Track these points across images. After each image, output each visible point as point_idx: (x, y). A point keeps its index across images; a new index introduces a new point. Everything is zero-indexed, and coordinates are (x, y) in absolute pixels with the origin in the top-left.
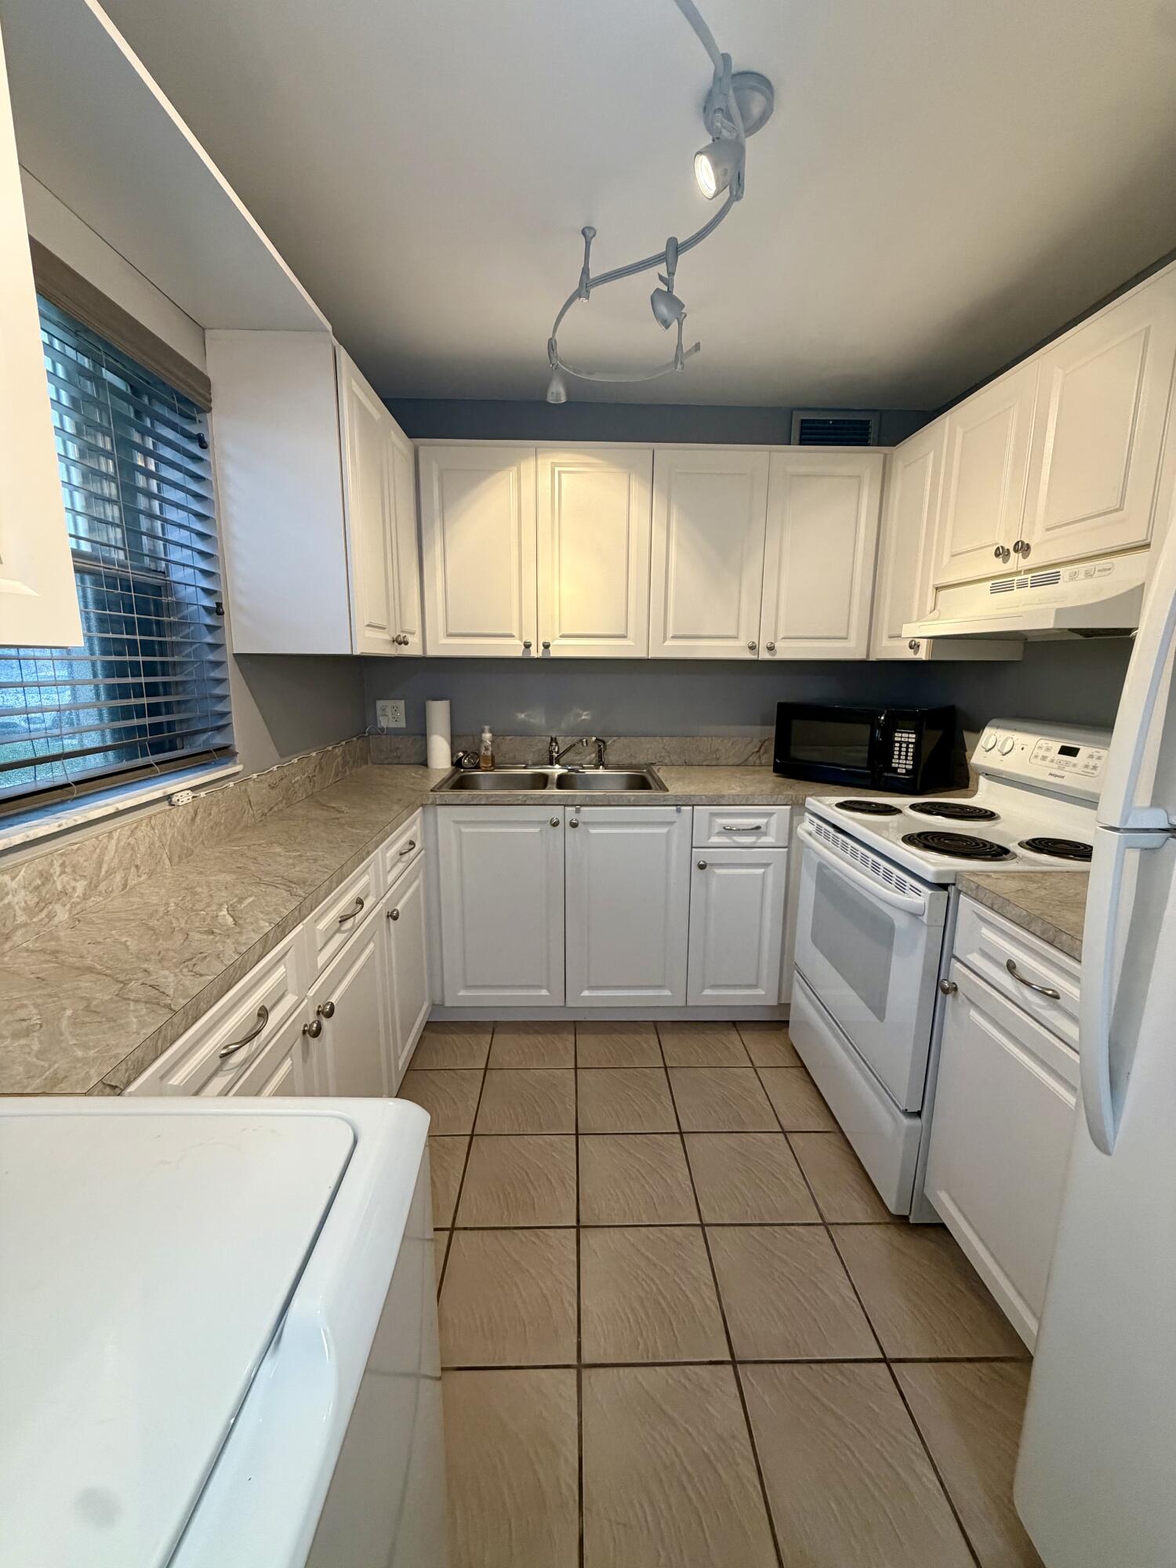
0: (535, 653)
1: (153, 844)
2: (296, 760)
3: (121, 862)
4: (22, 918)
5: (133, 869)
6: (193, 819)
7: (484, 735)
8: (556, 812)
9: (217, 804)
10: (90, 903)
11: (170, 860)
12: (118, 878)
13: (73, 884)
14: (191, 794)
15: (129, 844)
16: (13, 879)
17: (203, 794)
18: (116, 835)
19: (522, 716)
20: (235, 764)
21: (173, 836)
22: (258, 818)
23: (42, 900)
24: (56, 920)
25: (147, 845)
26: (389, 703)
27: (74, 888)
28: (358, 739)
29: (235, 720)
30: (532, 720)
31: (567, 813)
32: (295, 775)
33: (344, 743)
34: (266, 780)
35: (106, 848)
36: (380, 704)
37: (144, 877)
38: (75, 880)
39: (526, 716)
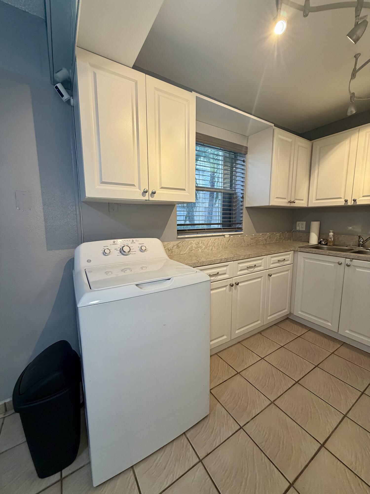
0: (350, 203)
1: (219, 243)
2: (261, 234)
3: (212, 245)
4: (194, 248)
5: (214, 247)
6: (228, 241)
7: (330, 233)
8: (342, 260)
9: (235, 239)
10: (205, 250)
11: (222, 248)
12: (211, 247)
13: (203, 246)
14: (229, 236)
15: (214, 242)
16: (194, 242)
17: (232, 236)
18: (211, 240)
19: (351, 228)
20: (242, 232)
21: (223, 243)
22: (246, 245)
23: (197, 247)
24: (199, 251)
25: (217, 243)
26: (300, 223)
27: (203, 247)
28: (287, 232)
29: (244, 222)
30: (355, 230)
31: (346, 261)
32: (260, 238)
33: (281, 233)
34: (250, 237)
35: (209, 241)
36: (298, 223)
37: (216, 249)
38: (203, 245)
39: (352, 228)
